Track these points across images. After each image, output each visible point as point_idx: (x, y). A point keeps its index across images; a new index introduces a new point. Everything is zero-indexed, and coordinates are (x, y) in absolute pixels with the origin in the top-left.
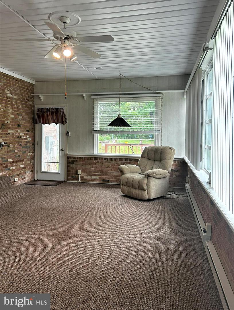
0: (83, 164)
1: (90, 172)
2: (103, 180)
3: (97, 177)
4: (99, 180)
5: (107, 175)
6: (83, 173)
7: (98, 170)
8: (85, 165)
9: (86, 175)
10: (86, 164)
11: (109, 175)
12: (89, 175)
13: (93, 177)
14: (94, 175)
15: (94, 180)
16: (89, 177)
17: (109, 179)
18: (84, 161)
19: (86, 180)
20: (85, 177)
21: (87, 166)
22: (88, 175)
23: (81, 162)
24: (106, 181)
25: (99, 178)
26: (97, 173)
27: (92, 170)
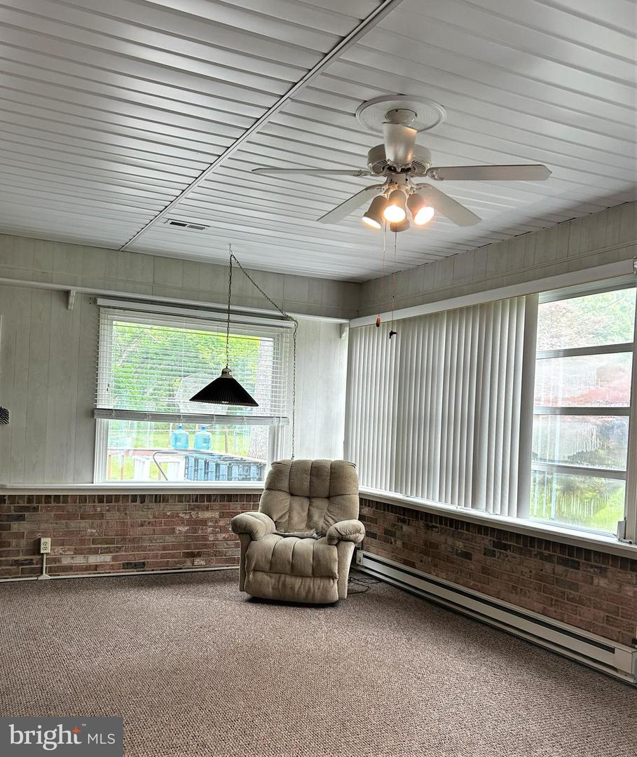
0: (58, 517)
1: (82, 541)
2: (127, 566)
3: (107, 558)
4: (112, 565)
5: (138, 549)
6: (59, 549)
7: (110, 534)
8: (65, 521)
9: (69, 553)
10: (71, 516)
11: (144, 549)
12: (77, 552)
13: (93, 560)
14: (95, 552)
15: (96, 567)
16: (79, 560)
17: (144, 559)
18: (62, 509)
19: (69, 569)
20: (66, 561)
21: (73, 524)
22: (75, 554)
23: (53, 513)
24: (136, 566)
25: (114, 559)
26: (107, 544)
27: (92, 535)
